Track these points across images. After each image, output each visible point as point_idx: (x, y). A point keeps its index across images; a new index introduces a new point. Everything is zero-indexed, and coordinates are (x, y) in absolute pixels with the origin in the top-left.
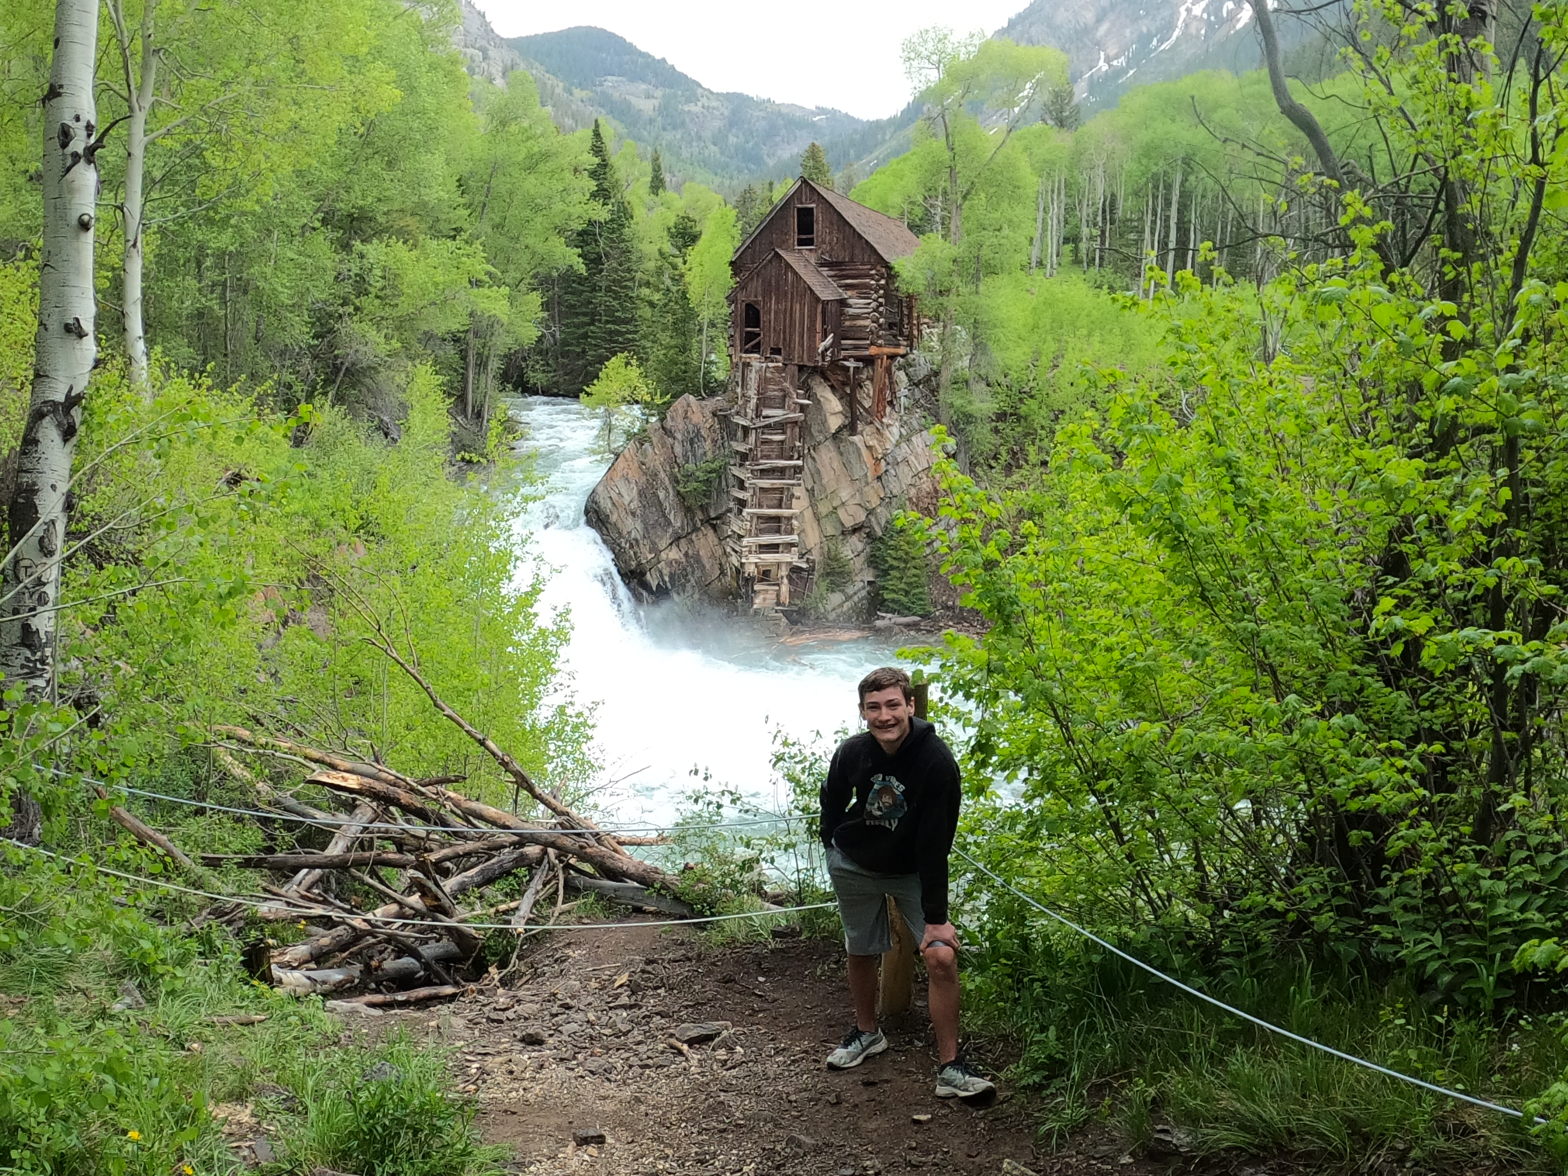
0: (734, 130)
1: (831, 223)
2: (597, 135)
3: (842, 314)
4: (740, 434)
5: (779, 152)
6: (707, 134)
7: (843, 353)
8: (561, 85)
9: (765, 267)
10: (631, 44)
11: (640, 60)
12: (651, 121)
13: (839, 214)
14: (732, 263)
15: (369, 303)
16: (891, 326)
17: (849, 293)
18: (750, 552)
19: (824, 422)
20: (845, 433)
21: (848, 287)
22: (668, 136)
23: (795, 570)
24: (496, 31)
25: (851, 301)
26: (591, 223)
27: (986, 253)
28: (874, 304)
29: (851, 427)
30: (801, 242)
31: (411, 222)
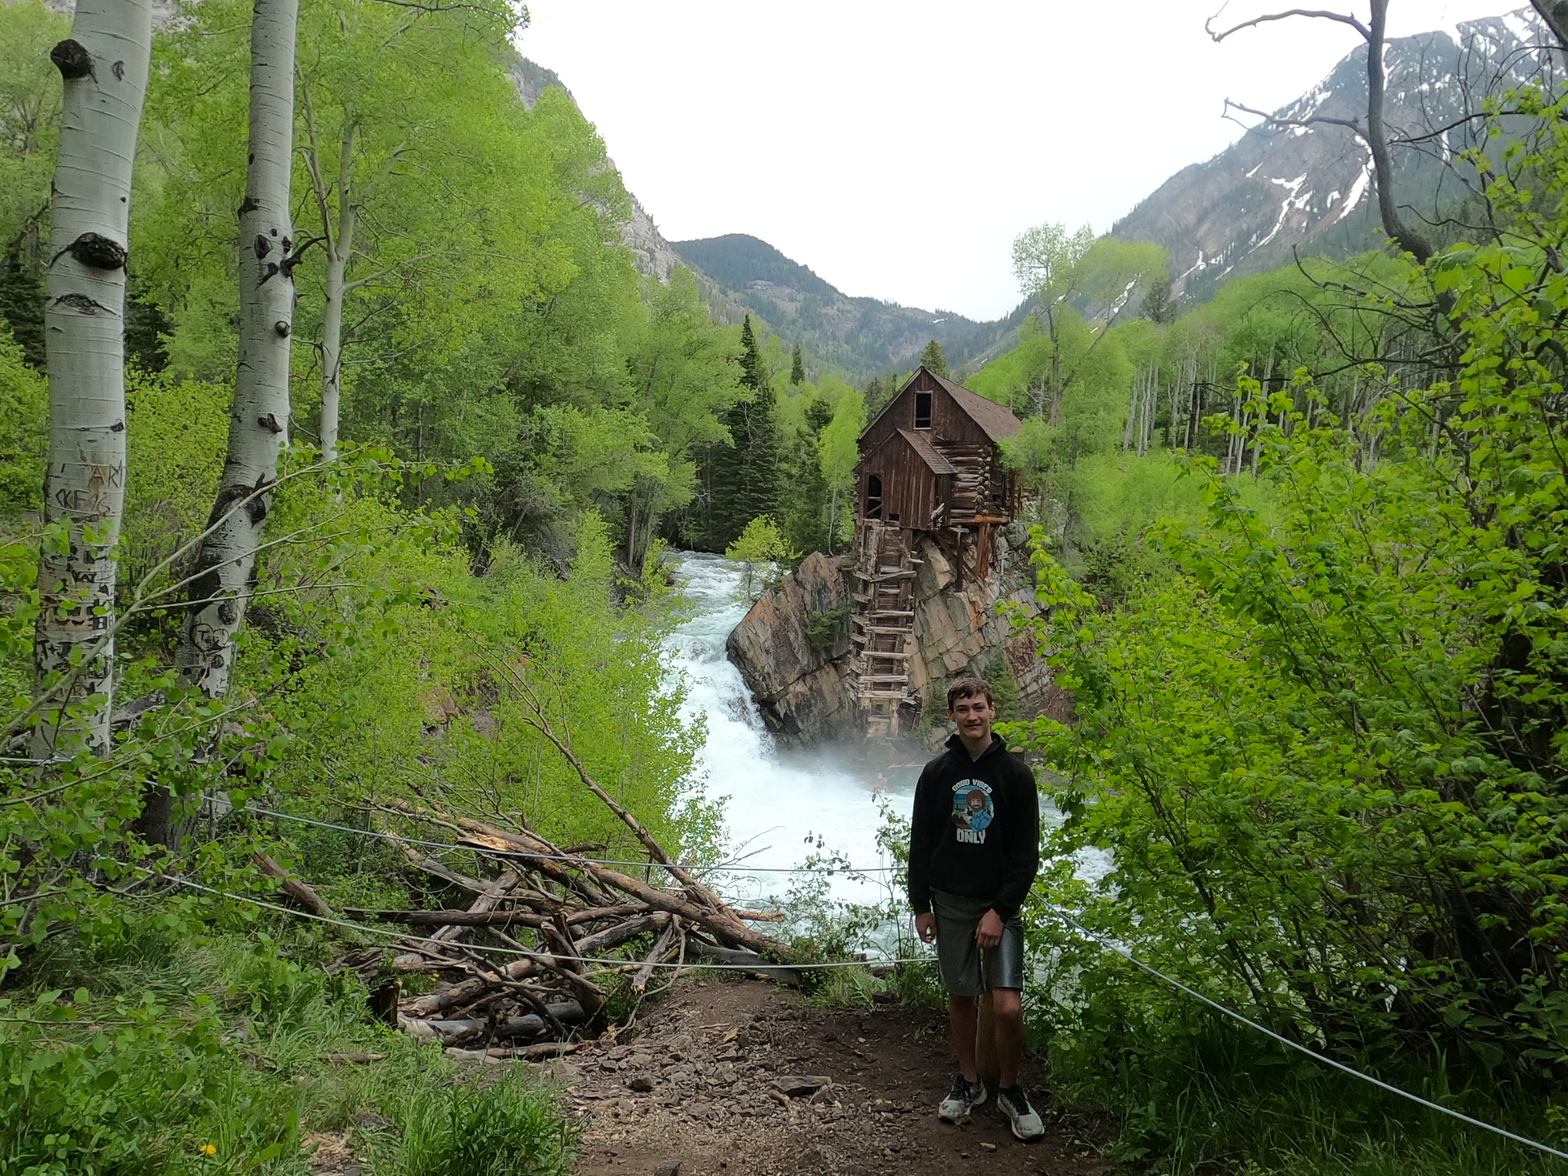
0: (864, 331)
1: (946, 407)
2: (747, 329)
3: (953, 486)
4: (860, 587)
5: (903, 352)
6: (841, 334)
7: (952, 521)
8: (718, 286)
9: (887, 444)
10: (777, 251)
11: (785, 266)
12: (794, 322)
13: (953, 400)
14: (858, 441)
15: (546, 460)
16: (995, 498)
17: (959, 469)
18: (866, 689)
19: (934, 579)
20: (952, 589)
21: (958, 463)
22: (808, 335)
23: (904, 706)
24: (662, 235)
25: (960, 476)
26: (740, 405)
27: (1083, 434)
28: (980, 479)
29: (957, 585)
30: (919, 424)
31: (587, 395)
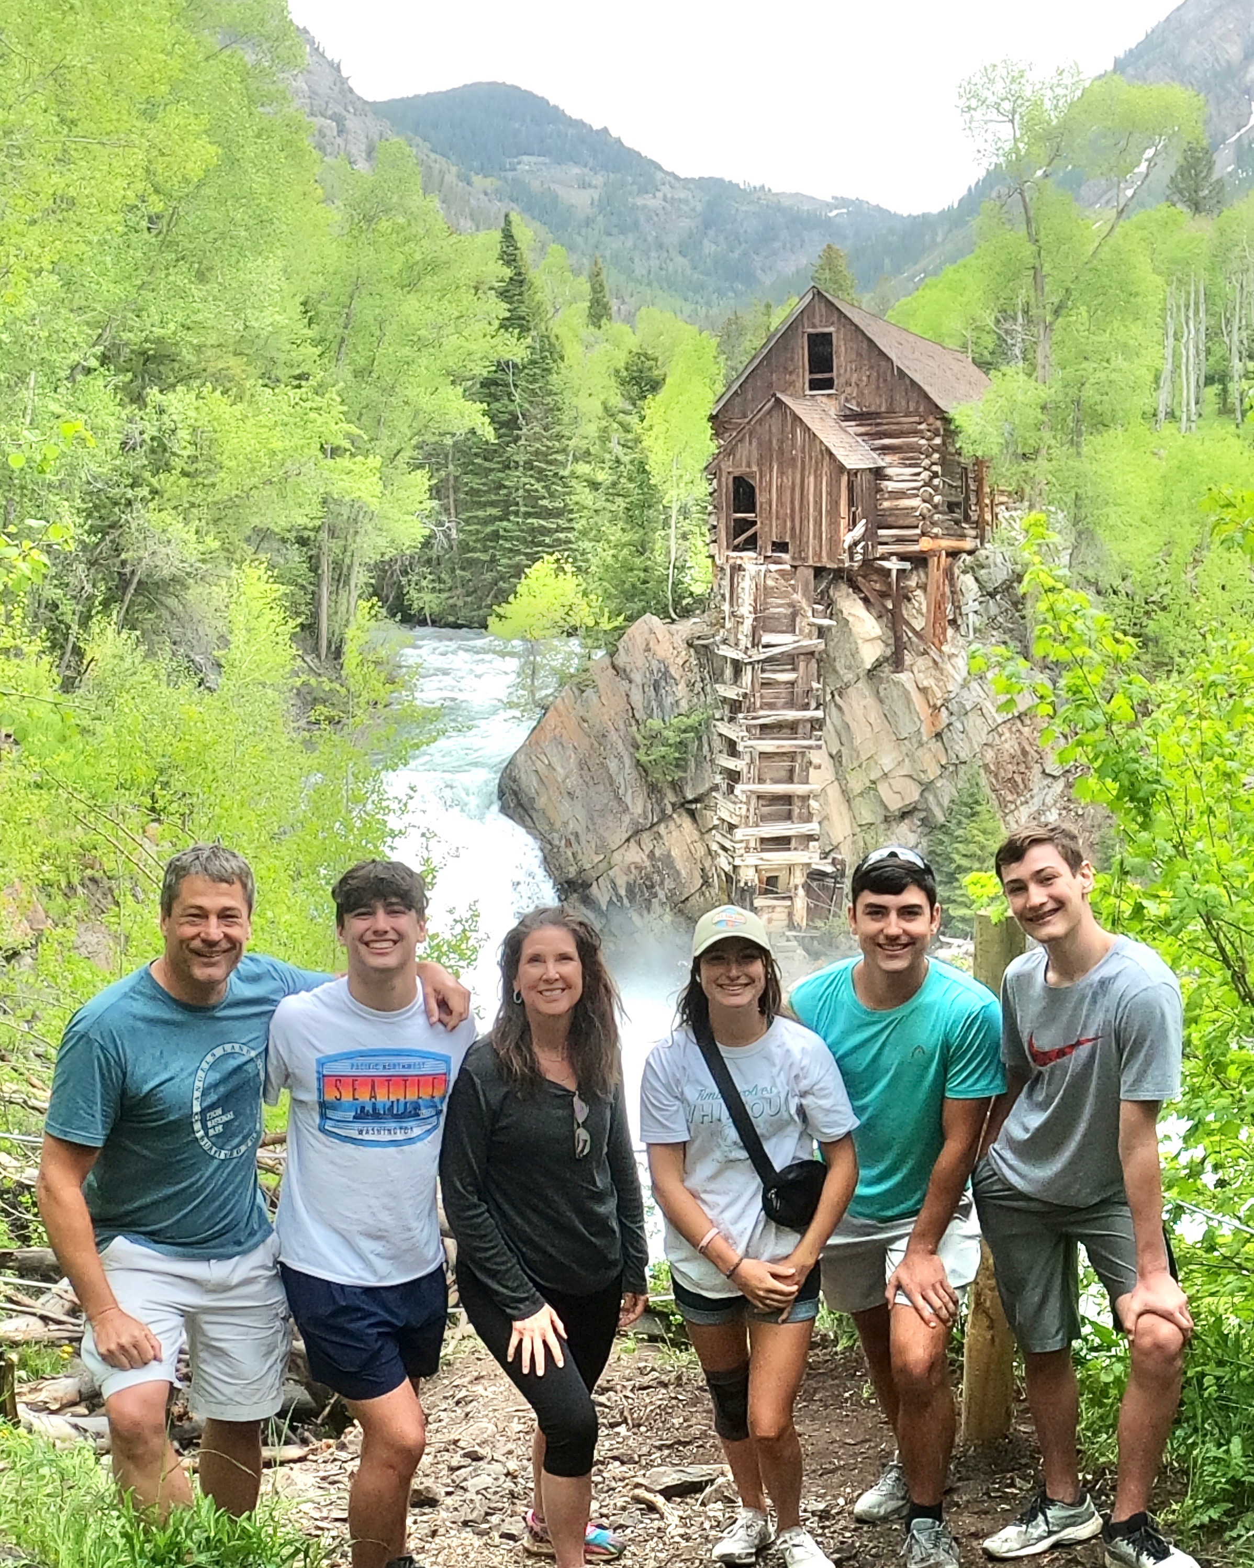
0: (711, 233)
1: (859, 355)
2: (508, 236)
3: (878, 490)
4: (728, 672)
5: (780, 264)
6: (671, 240)
7: (882, 549)
8: (454, 169)
9: (760, 421)
10: (556, 108)
11: (571, 131)
12: (589, 222)
13: (870, 341)
14: (712, 418)
15: (171, 482)
16: (951, 507)
17: (889, 459)
18: (747, 849)
19: (855, 653)
20: (887, 668)
21: (885, 450)
22: (614, 244)
23: (816, 875)
24: (358, 91)
25: (889, 471)
26: (502, 366)
27: (1089, 393)
28: (925, 475)
29: (896, 661)
30: (815, 384)
31: (235, 365)
